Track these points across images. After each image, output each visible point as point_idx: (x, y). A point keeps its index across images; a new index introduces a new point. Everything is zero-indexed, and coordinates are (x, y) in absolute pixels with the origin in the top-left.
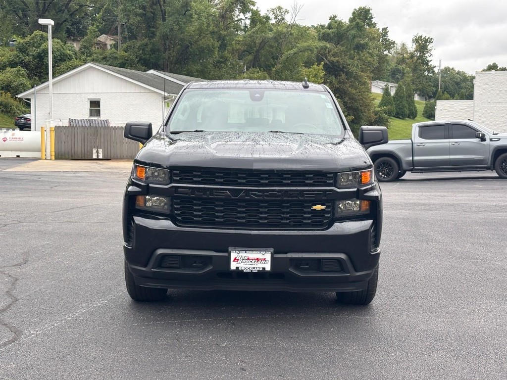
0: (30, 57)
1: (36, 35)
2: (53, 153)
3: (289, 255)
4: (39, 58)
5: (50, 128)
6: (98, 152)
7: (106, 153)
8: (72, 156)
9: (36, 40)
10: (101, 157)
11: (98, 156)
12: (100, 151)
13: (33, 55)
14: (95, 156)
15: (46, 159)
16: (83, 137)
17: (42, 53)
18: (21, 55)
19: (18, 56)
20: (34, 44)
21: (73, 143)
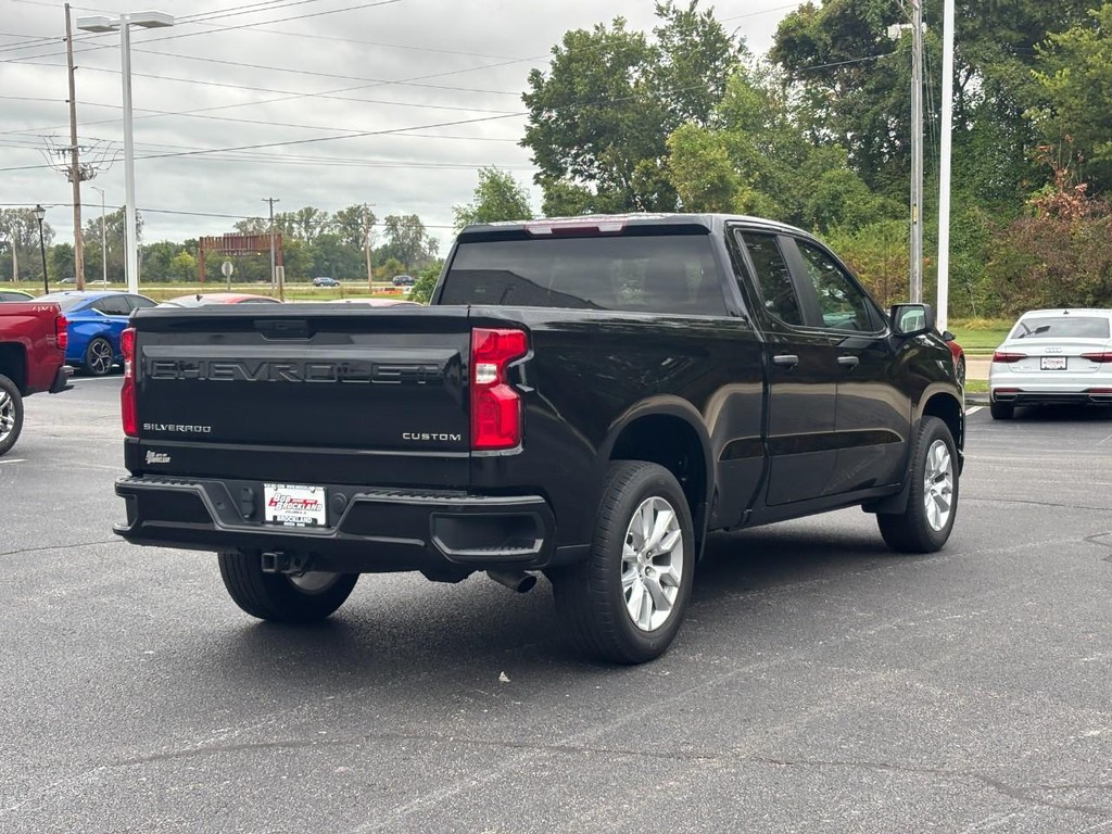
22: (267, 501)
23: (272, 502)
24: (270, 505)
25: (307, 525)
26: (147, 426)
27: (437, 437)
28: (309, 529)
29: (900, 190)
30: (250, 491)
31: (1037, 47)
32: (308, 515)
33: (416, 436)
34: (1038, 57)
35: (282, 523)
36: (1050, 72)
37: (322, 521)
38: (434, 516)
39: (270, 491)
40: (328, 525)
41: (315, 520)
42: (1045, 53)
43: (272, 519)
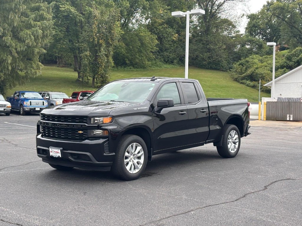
0: (293, 63)
1: (297, 50)
2: (265, 117)
3: (68, 151)
4: (298, 63)
5: (264, 102)
6: (290, 117)
7: (294, 117)
8: (275, 119)
9: (297, 53)
10: (291, 119)
11: (290, 119)
12: (291, 116)
13: (294, 61)
14: (288, 119)
15: (261, 120)
16: (281, 108)
17: (299, 60)
18: (288, 62)
19: (286, 62)
20: (296, 55)
21: (276, 111)
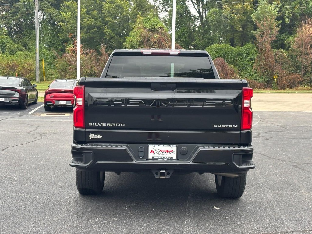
22: (150, 151)
23: (152, 151)
24: (151, 152)
25: (168, 159)
26: (90, 124)
27: (228, 126)
28: (170, 161)
29: (21, 43)
30: (143, 148)
31: (61, 5)
32: (169, 156)
33: (219, 126)
34: (62, 8)
35: (157, 159)
36: (66, 12)
37: (175, 157)
38: (234, 154)
39: (151, 147)
40: (177, 159)
41: (172, 158)
42: (63, 7)
43: (151, 158)
